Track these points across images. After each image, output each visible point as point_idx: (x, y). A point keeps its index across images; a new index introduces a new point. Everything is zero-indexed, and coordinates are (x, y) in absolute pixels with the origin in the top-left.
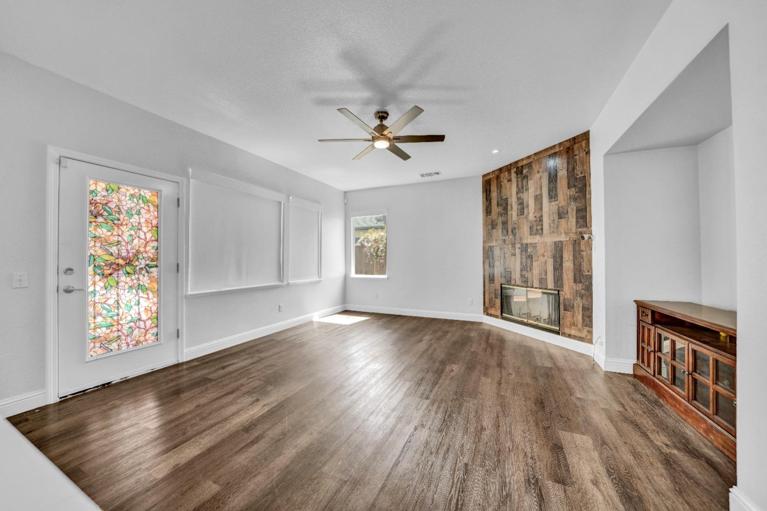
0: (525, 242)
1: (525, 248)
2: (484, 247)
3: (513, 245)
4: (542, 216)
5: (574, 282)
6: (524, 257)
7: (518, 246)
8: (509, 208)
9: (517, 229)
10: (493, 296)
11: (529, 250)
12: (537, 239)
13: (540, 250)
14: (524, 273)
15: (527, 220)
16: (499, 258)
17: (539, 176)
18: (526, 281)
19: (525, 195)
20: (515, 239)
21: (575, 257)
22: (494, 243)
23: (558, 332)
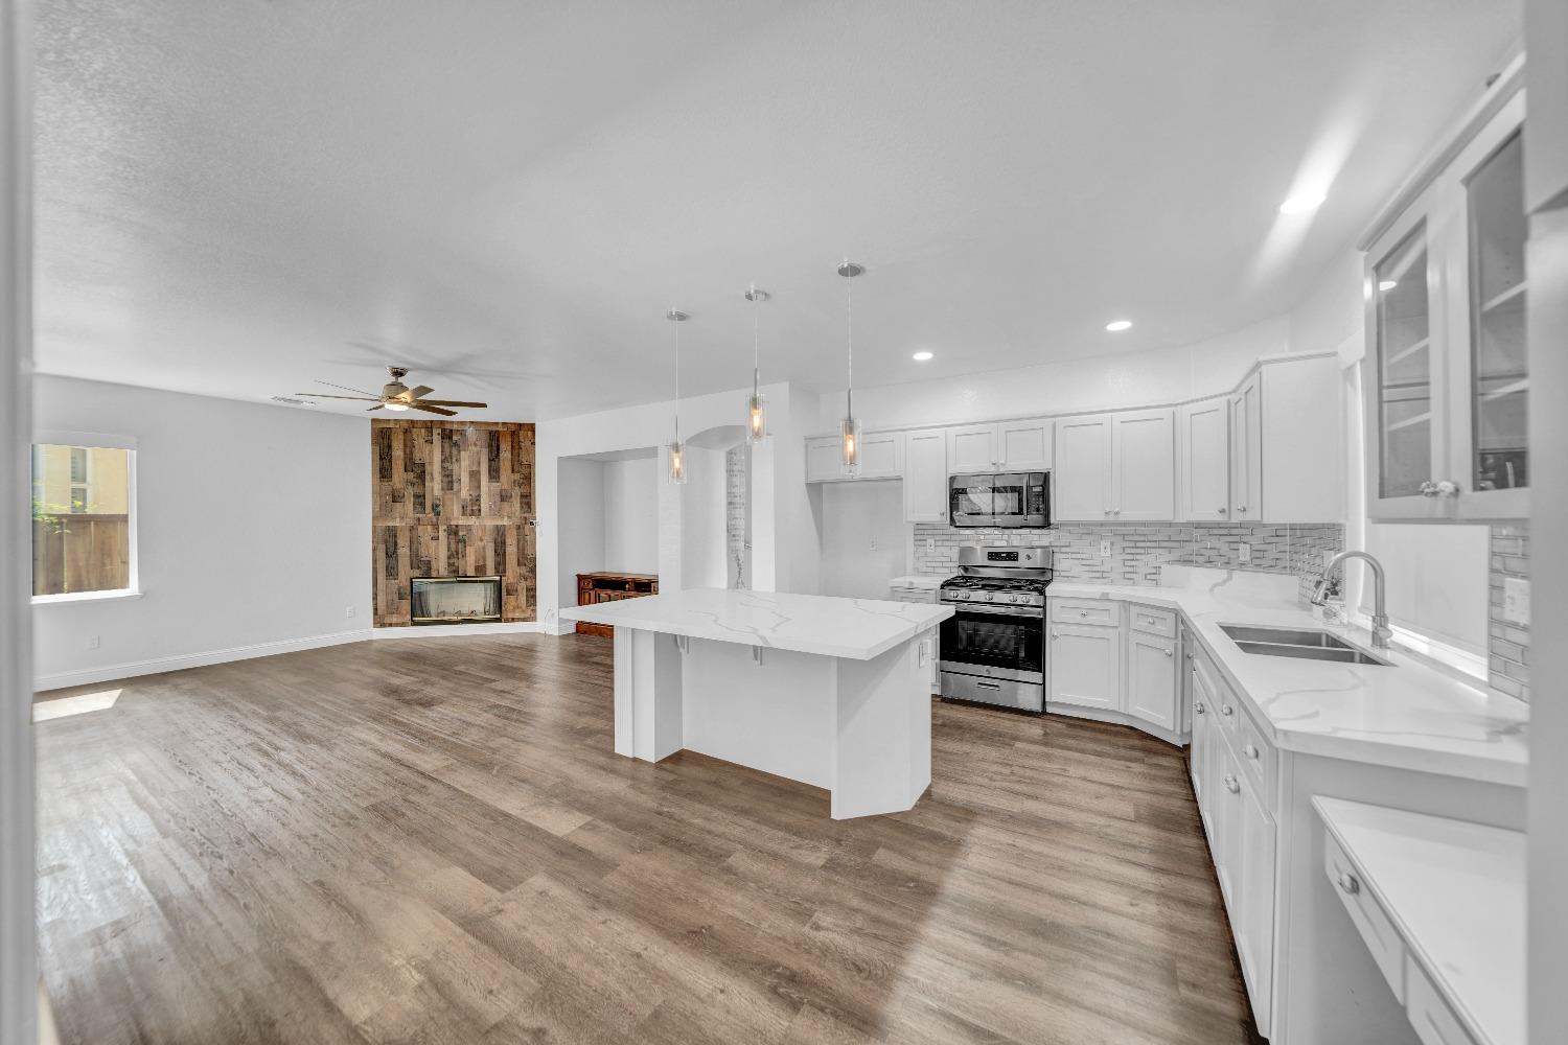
0: (454, 523)
1: (453, 532)
2: (374, 527)
3: (436, 527)
4: (479, 496)
5: (519, 566)
6: (452, 541)
7: (442, 528)
8: (428, 477)
9: (440, 507)
10: (396, 597)
11: (461, 534)
12: (472, 521)
13: (477, 533)
14: (454, 560)
15: (458, 497)
16: (408, 544)
17: (475, 449)
18: (456, 571)
19: (455, 467)
20: (438, 519)
21: (519, 541)
22: (397, 523)
23: (498, 620)
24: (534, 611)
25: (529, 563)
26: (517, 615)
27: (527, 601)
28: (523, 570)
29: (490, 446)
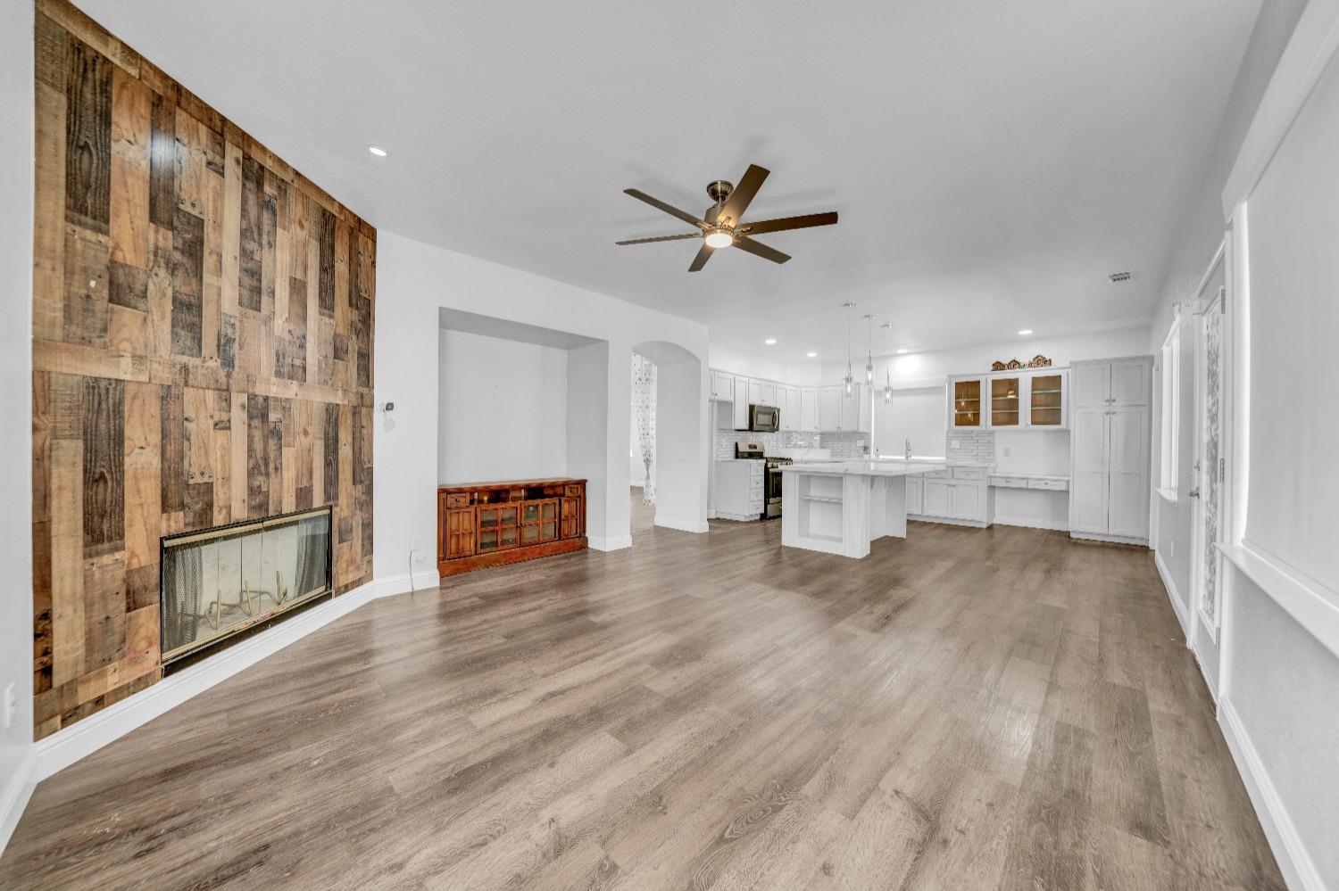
0: (260, 390)
1: (258, 410)
3: (225, 394)
4: (304, 337)
5: (353, 484)
6: (257, 434)
7: (239, 399)
8: (209, 261)
9: (236, 345)
11: (270, 416)
12: (291, 390)
13: (299, 419)
14: (259, 480)
15: (270, 333)
16: (155, 438)
17: (302, 234)
18: (263, 506)
19: (266, 257)
20: (228, 376)
21: (354, 437)
22: (124, 370)
23: (329, 596)
24: (371, 562)
25: (364, 478)
26: (350, 580)
27: (363, 547)
28: (359, 490)
29: (321, 240)
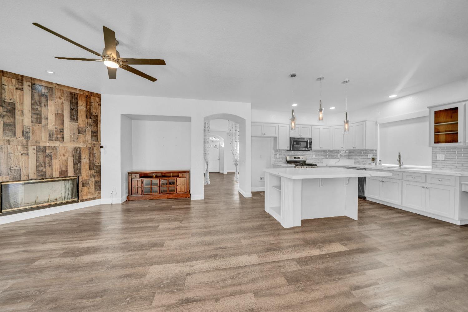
0: (42, 144)
1: (41, 150)
3: (26, 146)
4: (63, 129)
5: (90, 170)
6: (41, 156)
7: (32, 147)
8: (18, 113)
9: (31, 133)
11: (47, 151)
12: (57, 144)
13: (60, 151)
14: (42, 168)
15: (46, 129)
17: (60, 101)
18: (44, 175)
19: (43, 110)
20: (27, 141)
21: (90, 156)
23: (77, 202)
24: (100, 193)
25: (95, 168)
26: (88, 197)
27: (95, 188)
28: (93, 172)
29: (71, 101)
